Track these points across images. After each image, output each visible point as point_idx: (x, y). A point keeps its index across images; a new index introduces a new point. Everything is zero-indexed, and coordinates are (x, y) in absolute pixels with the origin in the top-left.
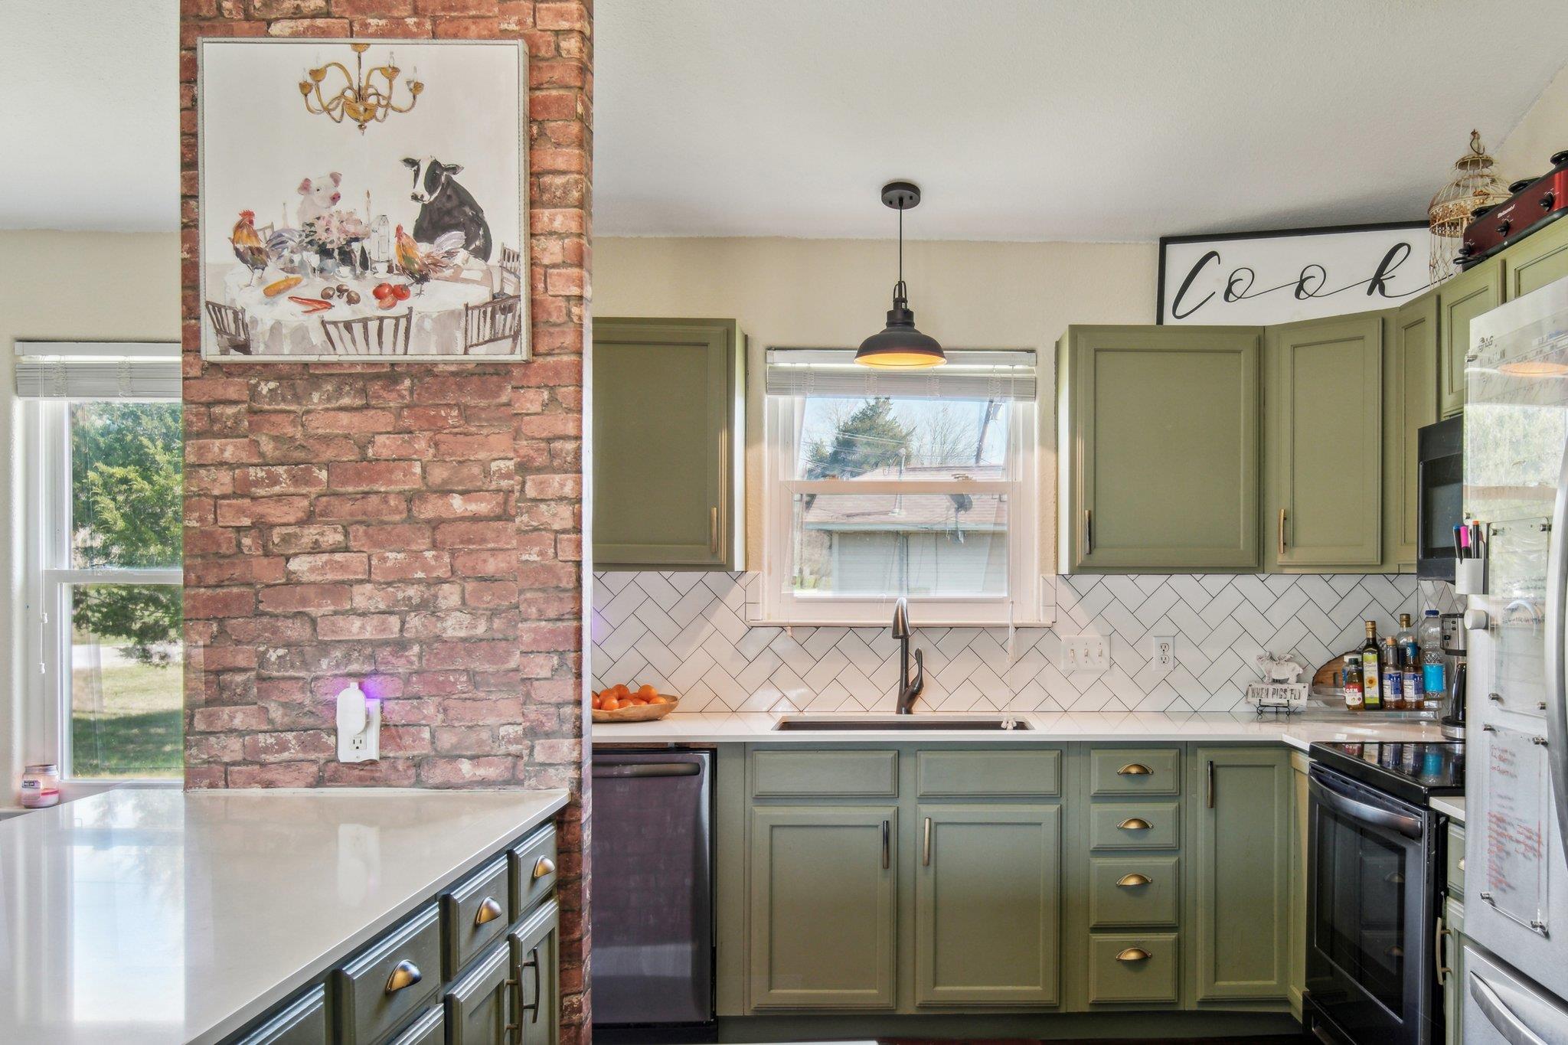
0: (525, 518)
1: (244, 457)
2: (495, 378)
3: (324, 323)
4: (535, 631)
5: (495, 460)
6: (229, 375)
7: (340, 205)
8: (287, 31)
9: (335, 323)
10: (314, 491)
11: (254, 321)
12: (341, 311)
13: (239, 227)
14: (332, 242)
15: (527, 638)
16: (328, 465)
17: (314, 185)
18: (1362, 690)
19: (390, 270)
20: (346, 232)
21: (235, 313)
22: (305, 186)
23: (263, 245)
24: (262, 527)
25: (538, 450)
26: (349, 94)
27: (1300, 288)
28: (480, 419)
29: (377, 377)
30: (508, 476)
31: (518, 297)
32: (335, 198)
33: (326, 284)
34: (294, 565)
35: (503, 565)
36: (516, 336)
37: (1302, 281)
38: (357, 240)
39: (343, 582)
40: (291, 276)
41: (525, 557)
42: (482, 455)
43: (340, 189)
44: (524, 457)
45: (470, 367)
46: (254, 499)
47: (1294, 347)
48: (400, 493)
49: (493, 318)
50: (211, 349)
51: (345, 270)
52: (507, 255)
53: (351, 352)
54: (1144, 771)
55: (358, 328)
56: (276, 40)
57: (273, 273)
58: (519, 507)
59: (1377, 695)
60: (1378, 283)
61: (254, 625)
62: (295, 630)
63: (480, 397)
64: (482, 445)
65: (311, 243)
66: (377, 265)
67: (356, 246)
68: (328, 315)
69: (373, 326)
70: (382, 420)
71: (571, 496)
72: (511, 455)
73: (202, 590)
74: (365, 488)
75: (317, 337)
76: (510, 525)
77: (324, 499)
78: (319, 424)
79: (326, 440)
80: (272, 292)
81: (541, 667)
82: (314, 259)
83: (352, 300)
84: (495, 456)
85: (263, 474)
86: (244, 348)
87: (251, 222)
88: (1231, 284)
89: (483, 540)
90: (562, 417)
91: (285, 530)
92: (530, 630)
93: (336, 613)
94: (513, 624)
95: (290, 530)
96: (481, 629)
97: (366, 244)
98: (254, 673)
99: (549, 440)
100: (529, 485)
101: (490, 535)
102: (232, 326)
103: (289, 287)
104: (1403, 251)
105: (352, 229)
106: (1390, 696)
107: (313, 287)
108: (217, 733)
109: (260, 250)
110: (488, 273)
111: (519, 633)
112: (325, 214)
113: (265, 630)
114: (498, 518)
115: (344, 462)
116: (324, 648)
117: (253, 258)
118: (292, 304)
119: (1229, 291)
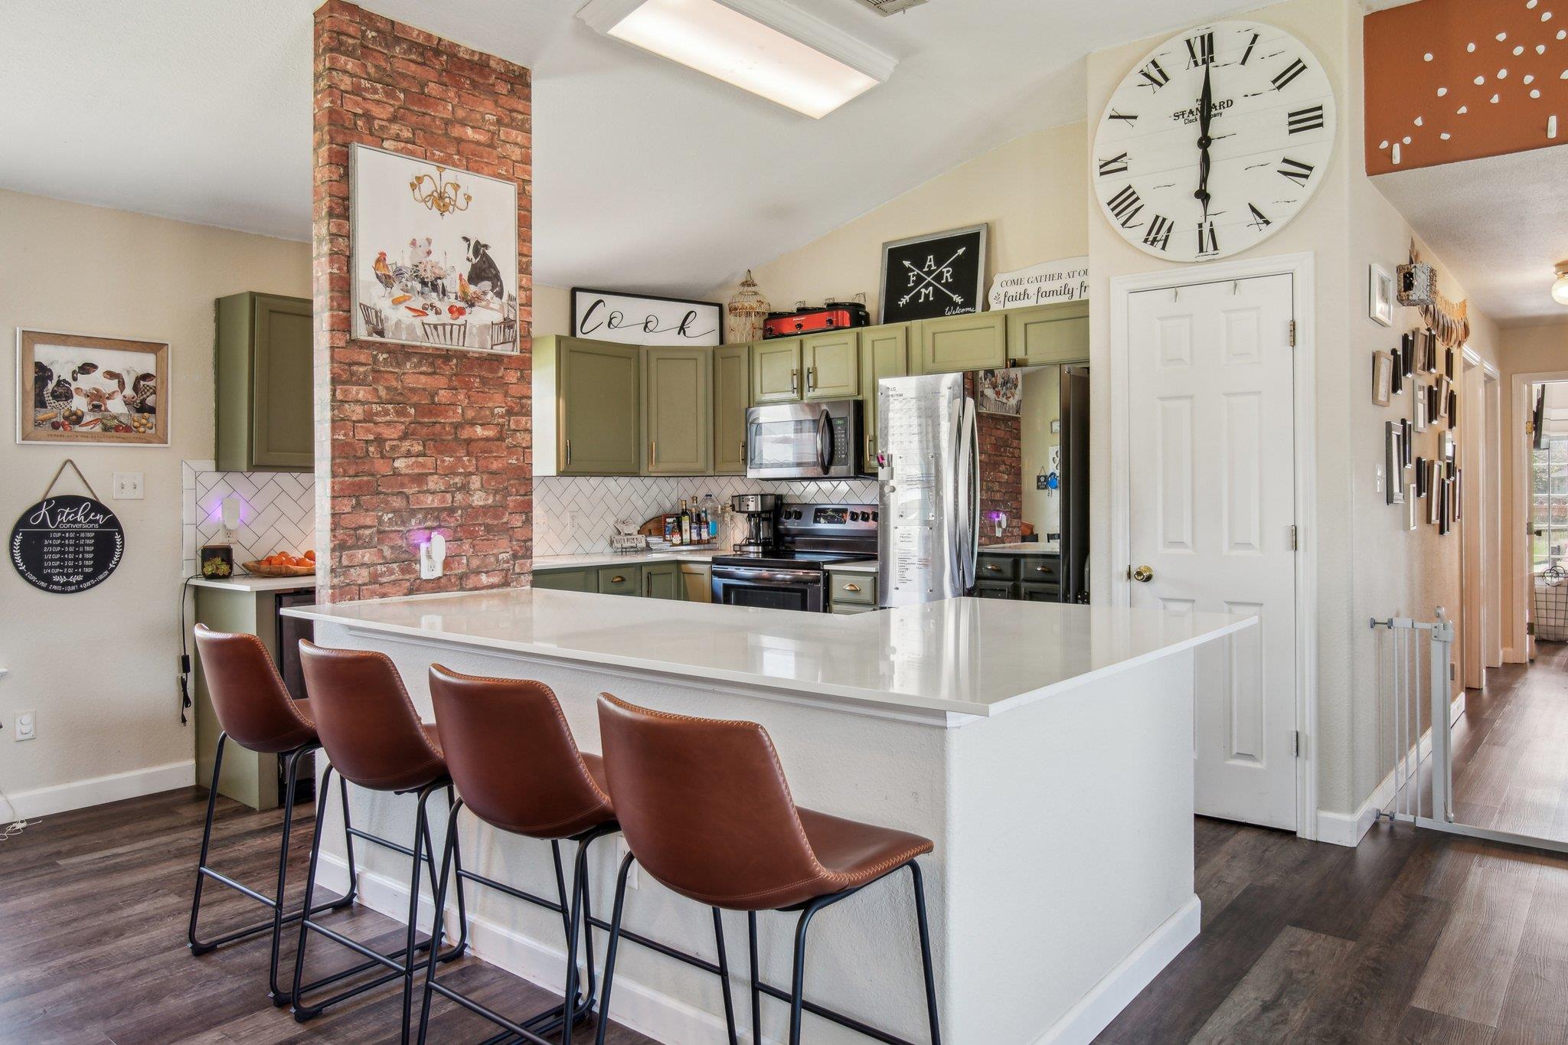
0: (510, 440)
1: (370, 398)
2: (496, 363)
3: (423, 324)
4: (515, 501)
5: (496, 407)
6: (361, 347)
7: (431, 257)
8: (392, 148)
9: (429, 325)
10: (408, 420)
11: (387, 318)
12: (431, 318)
13: (378, 261)
14: (427, 278)
15: (511, 505)
16: (415, 406)
17: (418, 244)
18: (681, 535)
19: (456, 298)
20: (434, 273)
21: (376, 312)
22: (413, 243)
23: (391, 274)
24: (379, 440)
26: (435, 194)
27: (646, 327)
28: (490, 385)
29: (440, 356)
30: (502, 417)
31: (516, 321)
32: (429, 253)
33: (424, 302)
34: (398, 464)
35: (500, 465)
36: (514, 342)
37: (647, 323)
38: (440, 278)
39: (423, 474)
40: (406, 294)
41: (510, 461)
42: (490, 405)
43: (432, 248)
44: (509, 406)
45: (485, 355)
46: (376, 423)
47: (658, 359)
48: (451, 423)
49: (504, 331)
50: (361, 332)
51: (434, 295)
52: (511, 298)
53: (436, 342)
54: (623, 580)
55: (440, 328)
56: (385, 151)
57: (397, 291)
58: (508, 434)
59: (689, 538)
60: (682, 329)
61: (375, 500)
62: (397, 503)
63: (489, 372)
64: (490, 399)
65: (416, 276)
66: (450, 294)
67: (439, 281)
68: (426, 320)
69: (448, 328)
70: (442, 382)
72: (504, 405)
73: (347, 478)
74: (434, 420)
75: (420, 332)
76: (503, 444)
77: (413, 425)
78: (411, 381)
79: (413, 390)
80: (397, 302)
82: (418, 286)
83: (438, 313)
84: (496, 405)
85: (380, 409)
86: (381, 333)
87: (385, 259)
88: (611, 319)
89: (492, 452)
91: (392, 443)
92: (512, 501)
93: (419, 492)
94: (505, 497)
95: (395, 443)
96: (490, 501)
97: (444, 281)
98: (375, 529)
99: (520, 398)
100: (512, 422)
101: (494, 449)
102: (375, 320)
103: (405, 301)
104: (693, 314)
105: (437, 271)
106: (695, 537)
107: (418, 303)
108: (354, 566)
109: (389, 277)
110: (502, 306)
111: (508, 503)
112: (424, 261)
113: (382, 502)
114: (498, 440)
115: (423, 404)
116: (413, 513)
117: (386, 280)
118: (407, 310)
119: (610, 323)
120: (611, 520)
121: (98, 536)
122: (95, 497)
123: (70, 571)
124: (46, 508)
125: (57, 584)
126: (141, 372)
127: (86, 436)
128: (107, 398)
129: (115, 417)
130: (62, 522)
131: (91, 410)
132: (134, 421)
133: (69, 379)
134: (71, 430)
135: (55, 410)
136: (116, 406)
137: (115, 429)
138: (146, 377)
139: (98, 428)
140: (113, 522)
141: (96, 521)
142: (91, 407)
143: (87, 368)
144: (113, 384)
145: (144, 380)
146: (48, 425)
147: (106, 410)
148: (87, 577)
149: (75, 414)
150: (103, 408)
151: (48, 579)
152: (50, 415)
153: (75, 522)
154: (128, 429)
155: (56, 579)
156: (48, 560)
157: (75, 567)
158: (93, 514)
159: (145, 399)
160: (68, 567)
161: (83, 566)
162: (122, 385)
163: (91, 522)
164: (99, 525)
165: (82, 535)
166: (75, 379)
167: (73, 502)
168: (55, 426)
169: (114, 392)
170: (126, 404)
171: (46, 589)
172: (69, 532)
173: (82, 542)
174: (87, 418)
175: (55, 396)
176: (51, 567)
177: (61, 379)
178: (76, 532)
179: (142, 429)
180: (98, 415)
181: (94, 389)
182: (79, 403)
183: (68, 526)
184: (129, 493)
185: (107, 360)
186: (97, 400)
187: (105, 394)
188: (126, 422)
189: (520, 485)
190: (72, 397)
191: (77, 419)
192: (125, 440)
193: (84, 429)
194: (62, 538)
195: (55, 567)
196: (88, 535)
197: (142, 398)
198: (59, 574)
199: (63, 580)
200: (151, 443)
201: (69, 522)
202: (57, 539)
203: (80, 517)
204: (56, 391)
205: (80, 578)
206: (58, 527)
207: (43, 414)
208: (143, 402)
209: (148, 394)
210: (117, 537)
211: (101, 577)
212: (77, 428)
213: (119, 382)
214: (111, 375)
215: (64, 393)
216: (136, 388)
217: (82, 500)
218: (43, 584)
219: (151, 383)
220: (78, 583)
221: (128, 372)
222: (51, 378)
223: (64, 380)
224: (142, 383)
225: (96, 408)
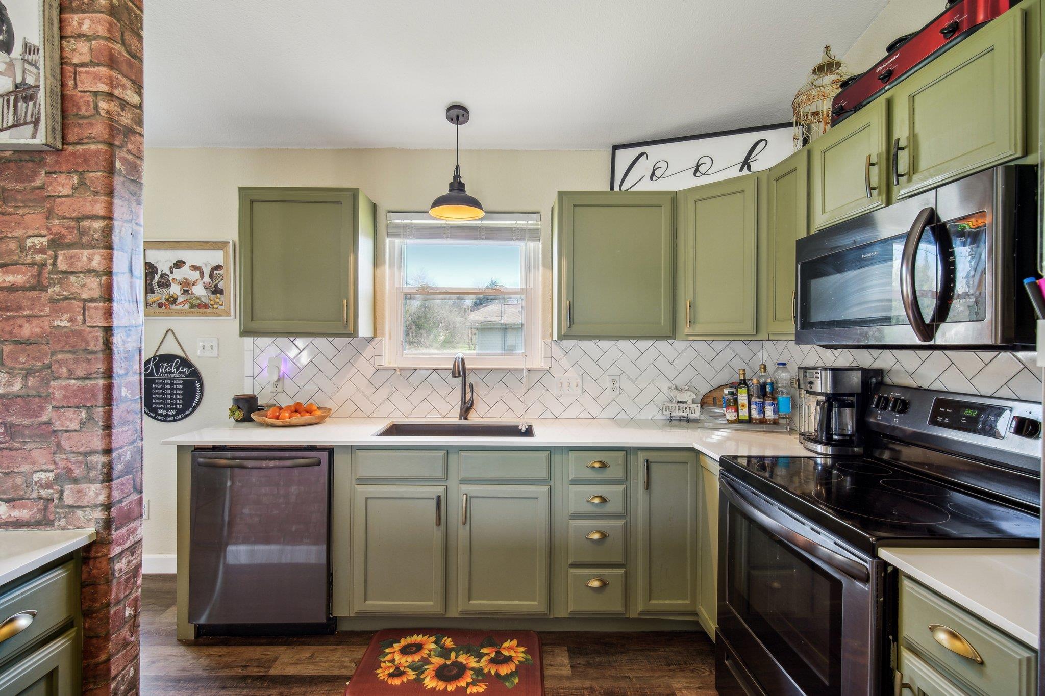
0: (57, 288)
2: (30, 165)
4: (66, 388)
5: (30, 237)
15: (58, 394)
18: (737, 411)
25: (68, 228)
27: (697, 170)
28: (16, 200)
30: (42, 251)
31: (38, 87)
35: (37, 330)
36: (36, 123)
37: (698, 166)
41: (57, 323)
42: (18, 233)
44: (56, 234)
45: (8, 154)
47: (696, 201)
49: (15, 106)
52: (28, 49)
54: (604, 465)
58: (52, 279)
59: (747, 414)
60: (746, 164)
63: (17, 181)
64: (18, 224)
71: (98, 270)
72: (45, 232)
76: (43, 294)
81: (71, 420)
84: (30, 233)
88: (654, 171)
89: (20, 308)
90: (90, 198)
92: (61, 388)
94: (45, 382)
96: (17, 387)
99: (78, 220)
100: (60, 258)
101: (25, 303)
104: (763, 144)
106: (755, 415)
110: (11, 65)
111: (51, 390)
114: (33, 288)
119: (653, 174)
120: (665, 386)
121: (185, 383)
122: (185, 354)
123: (169, 406)
124: (153, 362)
125: (161, 415)
126: (214, 264)
127: (179, 313)
128: (193, 285)
129: (198, 298)
130: (162, 372)
131: (183, 294)
132: (211, 301)
133: (168, 273)
134: (170, 308)
135: (160, 295)
136: (199, 290)
137: (199, 307)
138: (218, 267)
139: (187, 306)
140: (195, 374)
141: (183, 373)
142: (182, 292)
143: (179, 264)
144: (196, 275)
145: (217, 270)
146: (156, 305)
147: (192, 293)
148: (179, 412)
149: (172, 297)
150: (190, 292)
151: (155, 411)
152: (157, 298)
153: (170, 373)
154: (206, 306)
155: (160, 411)
156: (155, 398)
157: (172, 404)
158: (181, 367)
159: (217, 284)
160: (167, 404)
161: (176, 404)
162: (202, 275)
163: (180, 373)
164: (186, 375)
165: (175, 382)
166: (172, 272)
167: (169, 358)
168: (160, 306)
169: (197, 280)
170: (205, 288)
171: (154, 418)
172: (167, 380)
173: (175, 387)
174: (180, 300)
175: (160, 285)
176: (157, 404)
177: (163, 273)
178: (172, 380)
179: (216, 306)
180: (187, 297)
181: (184, 278)
182: (175, 289)
183: (166, 375)
184: (208, 353)
185: (191, 257)
186: (186, 286)
187: (191, 282)
188: (205, 302)
189: (76, 361)
190: (170, 285)
191: (173, 300)
192: (203, 314)
193: (178, 307)
194: (163, 384)
195: (160, 404)
196: (179, 382)
197: (215, 283)
198: (161, 408)
199: (164, 412)
200: (221, 316)
201: (166, 372)
202: (160, 384)
203: (173, 370)
204: (160, 282)
205: (174, 412)
206: (160, 376)
207: (152, 297)
208: (216, 286)
209: (219, 280)
210: (197, 384)
211: (188, 412)
212: (173, 307)
213: (200, 272)
214: (195, 268)
215: (165, 283)
216: (211, 276)
217: (175, 357)
218: (153, 415)
219: (221, 272)
220: (174, 415)
221: (206, 265)
222: (156, 272)
223: (165, 274)
224: (215, 272)
225: (186, 292)
